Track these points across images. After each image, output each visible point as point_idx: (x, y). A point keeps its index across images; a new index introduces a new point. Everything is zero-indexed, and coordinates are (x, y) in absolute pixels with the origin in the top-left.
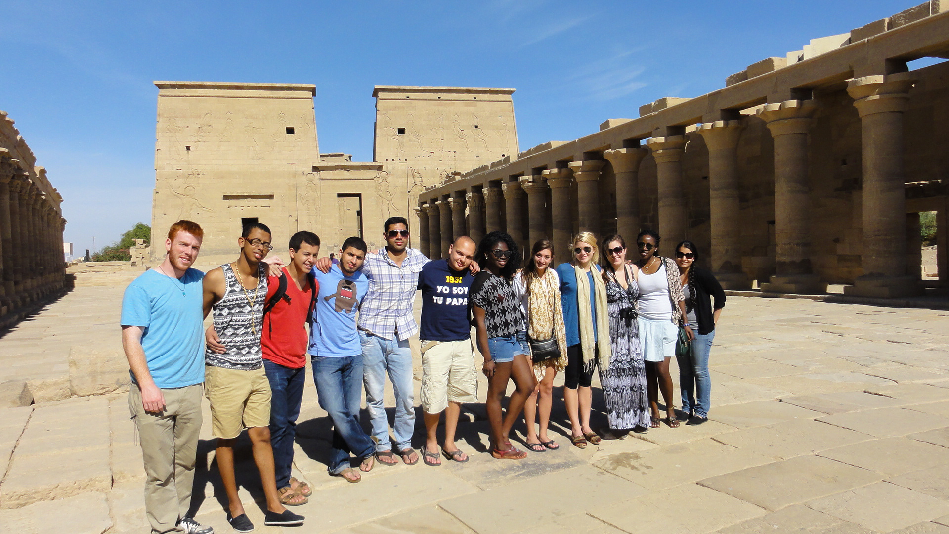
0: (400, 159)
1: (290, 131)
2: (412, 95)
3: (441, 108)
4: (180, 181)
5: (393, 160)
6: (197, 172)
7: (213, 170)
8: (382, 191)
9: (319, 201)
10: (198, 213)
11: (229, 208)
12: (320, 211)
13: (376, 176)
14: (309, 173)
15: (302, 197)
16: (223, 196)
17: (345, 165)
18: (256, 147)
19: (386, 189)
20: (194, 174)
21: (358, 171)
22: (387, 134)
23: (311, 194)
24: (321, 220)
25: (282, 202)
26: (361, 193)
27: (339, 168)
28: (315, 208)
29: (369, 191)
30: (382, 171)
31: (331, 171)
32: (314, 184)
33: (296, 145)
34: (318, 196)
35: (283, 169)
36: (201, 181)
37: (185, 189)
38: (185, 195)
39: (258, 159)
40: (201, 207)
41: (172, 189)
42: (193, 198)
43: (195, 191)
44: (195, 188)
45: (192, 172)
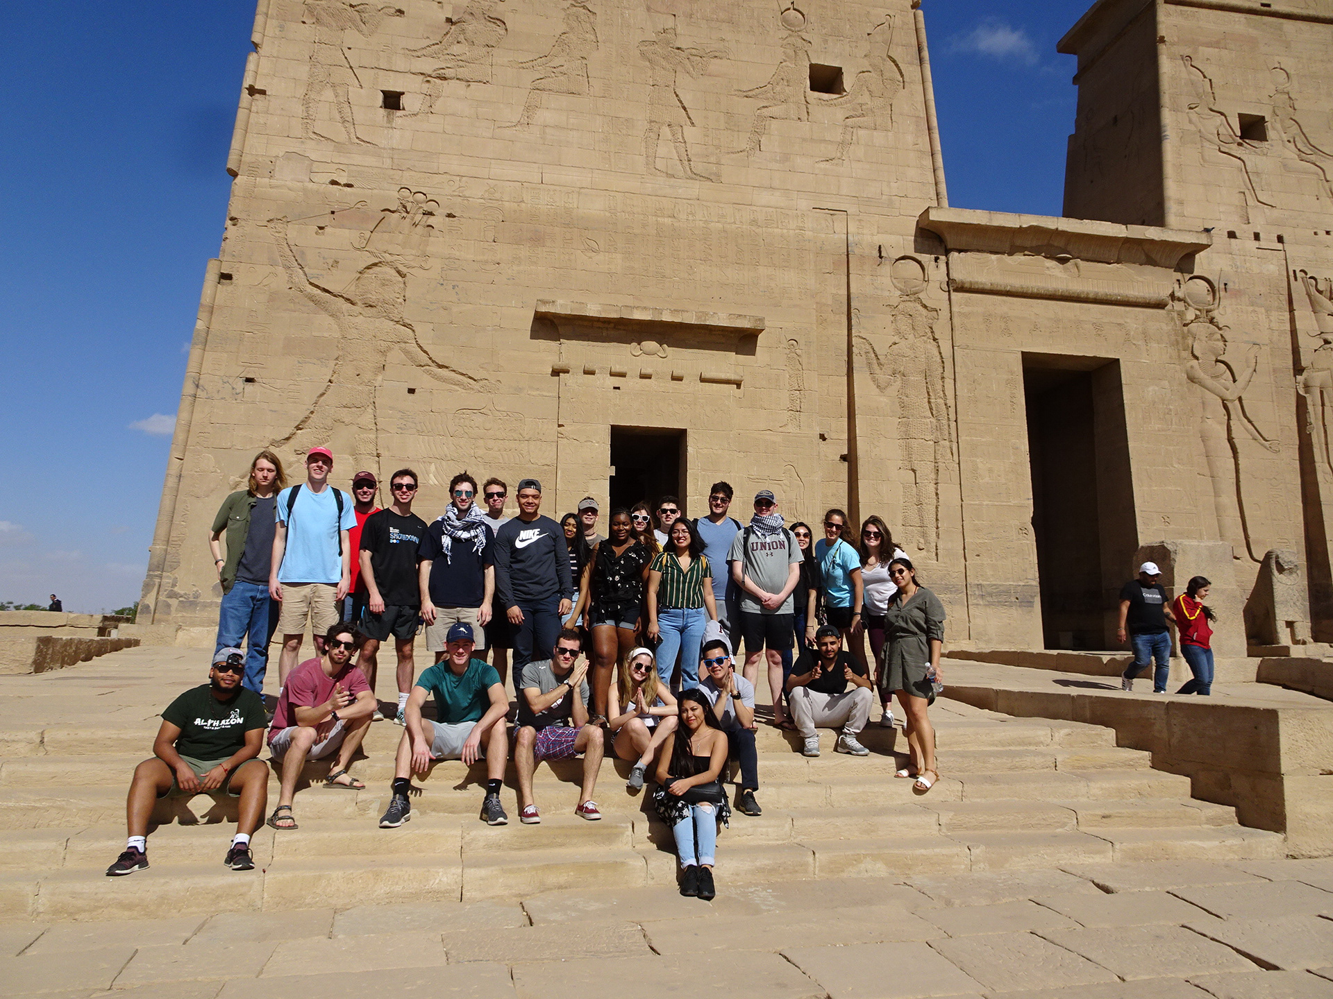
0: (1257, 236)
1: (826, 80)
5: (1232, 235)
6: (421, 203)
7: (495, 204)
8: (1197, 358)
9: (947, 380)
10: (411, 391)
11: (559, 376)
12: (953, 424)
13: (1173, 292)
14: (903, 258)
15: (873, 355)
16: (534, 318)
17: (1060, 229)
18: (688, 130)
19: (1213, 351)
20: (408, 212)
21: (1100, 264)
22: (1200, 131)
23: (912, 348)
24: (959, 464)
25: (791, 372)
26: (1118, 359)
27: (1028, 244)
28: (931, 409)
29: (1147, 350)
30: (1191, 275)
31: (994, 257)
32: (925, 307)
33: (848, 137)
34: (941, 356)
35: (797, 231)
36: (437, 245)
37: (359, 275)
38: (360, 303)
39: (692, 179)
40: (430, 362)
41: (302, 268)
42: (393, 318)
43: (404, 289)
44: (407, 274)
45: (401, 203)
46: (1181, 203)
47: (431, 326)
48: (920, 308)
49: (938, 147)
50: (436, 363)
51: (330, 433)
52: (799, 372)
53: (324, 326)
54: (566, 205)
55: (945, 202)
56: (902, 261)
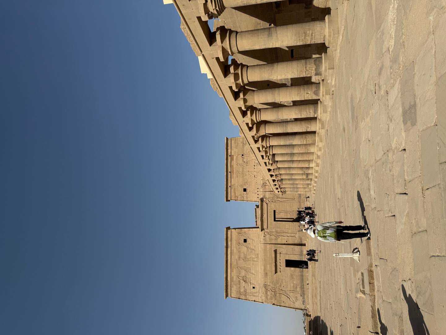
0: (258, 191)
1: (245, 241)
2: (229, 185)
3: (234, 171)
4: (269, 293)
5: (258, 195)
6: (264, 285)
7: (263, 278)
11: (281, 272)
13: (265, 202)
14: (264, 234)
16: (275, 274)
18: (253, 257)
33: (251, 239)
39: (258, 257)
45: (264, 287)
54: (263, 270)
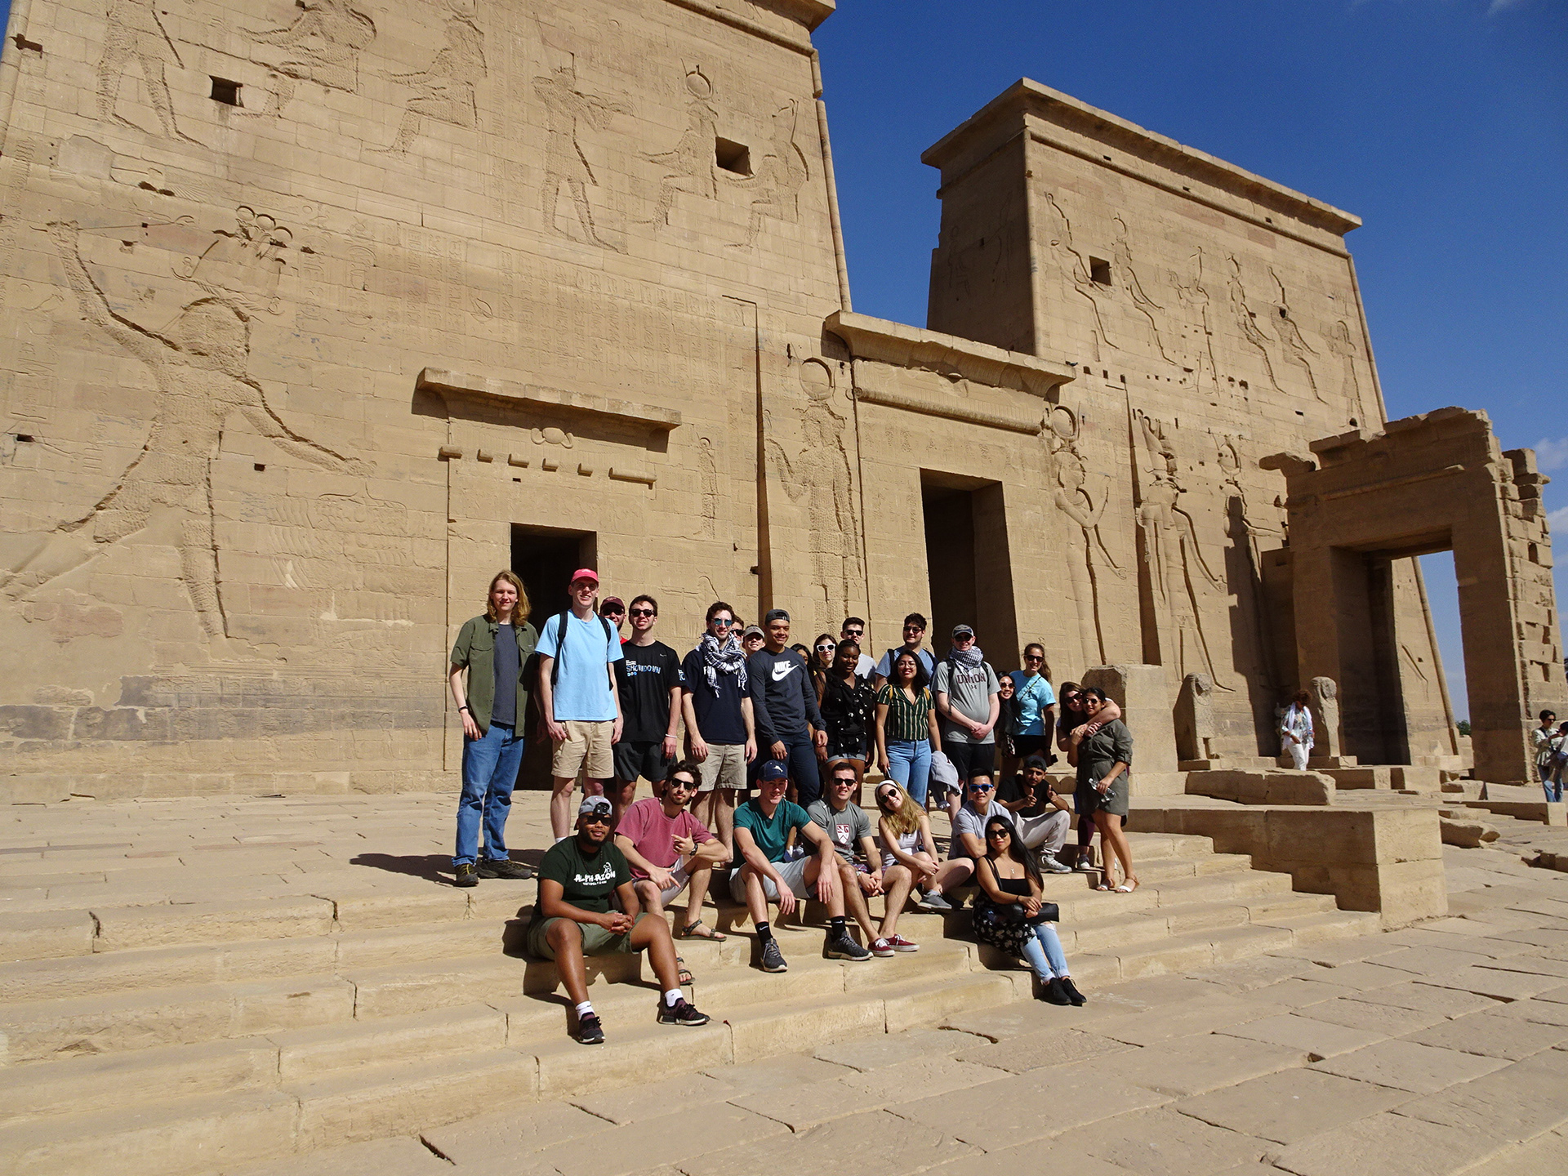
0: (1105, 374)
1: (732, 158)
2: (1121, 158)
5: (1086, 370)
6: (268, 229)
7: (365, 243)
8: (1062, 486)
9: (853, 493)
10: (260, 468)
11: (448, 461)
12: (860, 539)
13: (1043, 420)
14: (810, 360)
15: (784, 462)
16: (416, 388)
17: (955, 348)
18: (589, 187)
19: (1075, 479)
20: (250, 239)
21: (984, 386)
22: (1060, 268)
23: (821, 456)
24: (866, 581)
25: (704, 473)
26: (1001, 482)
27: (924, 359)
28: (839, 522)
29: (1024, 475)
30: (1057, 406)
31: (894, 369)
32: (832, 414)
33: (756, 223)
34: (848, 468)
35: (706, 319)
36: (291, 285)
37: (184, 312)
38: (184, 349)
39: (595, 245)
40: (283, 432)
41: (100, 293)
42: (233, 372)
43: (247, 337)
44: (251, 317)
45: (241, 226)
46: (1047, 334)
47: (284, 387)
48: (827, 414)
49: (842, 248)
50: (292, 434)
51: (147, 515)
52: (710, 475)
53: (134, 373)
54: (452, 256)
55: (849, 307)
56: (809, 363)
